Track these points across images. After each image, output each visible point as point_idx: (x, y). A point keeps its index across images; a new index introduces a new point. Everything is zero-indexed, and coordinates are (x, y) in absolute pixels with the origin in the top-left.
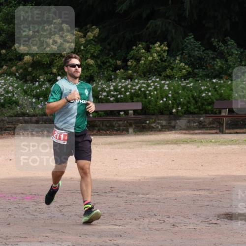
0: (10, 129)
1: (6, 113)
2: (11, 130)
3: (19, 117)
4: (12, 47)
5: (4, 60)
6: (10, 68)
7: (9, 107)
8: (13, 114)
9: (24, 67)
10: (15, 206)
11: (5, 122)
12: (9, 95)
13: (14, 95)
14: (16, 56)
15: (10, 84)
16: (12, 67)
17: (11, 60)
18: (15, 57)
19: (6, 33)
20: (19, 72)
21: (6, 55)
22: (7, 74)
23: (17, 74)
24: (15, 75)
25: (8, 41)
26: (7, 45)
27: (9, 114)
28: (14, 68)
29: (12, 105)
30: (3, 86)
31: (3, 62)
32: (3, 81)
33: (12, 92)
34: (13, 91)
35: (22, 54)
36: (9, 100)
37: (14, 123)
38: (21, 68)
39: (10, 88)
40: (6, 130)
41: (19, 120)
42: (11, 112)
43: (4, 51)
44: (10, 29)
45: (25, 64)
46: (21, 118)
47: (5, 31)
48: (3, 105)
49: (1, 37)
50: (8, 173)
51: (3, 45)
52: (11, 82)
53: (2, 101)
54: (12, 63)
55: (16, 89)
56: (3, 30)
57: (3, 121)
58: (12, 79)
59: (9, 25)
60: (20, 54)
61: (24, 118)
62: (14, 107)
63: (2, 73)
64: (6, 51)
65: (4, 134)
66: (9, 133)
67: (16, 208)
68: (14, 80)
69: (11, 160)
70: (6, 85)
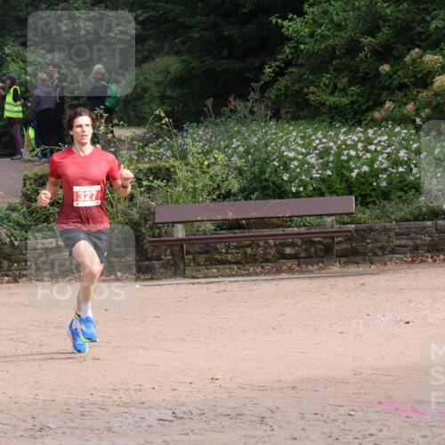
0: (404, 249)
1: (392, 213)
2: (404, 253)
3: (424, 220)
4: (405, 56)
5: (386, 88)
6: (400, 106)
7: (400, 197)
8: (411, 213)
9: (434, 103)
11: (392, 234)
12: (401, 169)
13: (411, 169)
14: (415, 76)
15: (400, 144)
16: (406, 104)
17: (402, 87)
18: (412, 80)
19: (391, 23)
20: (423, 115)
21: (390, 77)
22: (393, 120)
23: (418, 120)
24: (414, 121)
25: (395, 43)
26: (394, 52)
27: (402, 214)
28: (410, 107)
29: (406, 192)
30: (385, 148)
31: (385, 93)
32: (386, 138)
33: (407, 163)
34: (409, 159)
35: (429, 72)
36: (401, 182)
37: (413, 235)
38: (428, 105)
39: (402, 153)
40: (393, 252)
41: (425, 228)
42: (405, 210)
43: (385, 68)
44: (400, 15)
45: (436, 95)
46: (429, 223)
47: (389, 20)
48: (385, 195)
49: (380, 35)
50: (403, 353)
51: (384, 53)
52: (403, 139)
53: (384, 184)
54: (406, 95)
55: (416, 154)
56: (385, 19)
57: (386, 230)
58: (405, 131)
59: (398, 6)
60: (425, 72)
61: (436, 224)
62: (411, 197)
63: (383, 120)
64: (392, 66)
65: (391, 261)
66: (402, 260)
67: (425, 436)
68: (411, 135)
69: (408, 323)
70: (393, 147)
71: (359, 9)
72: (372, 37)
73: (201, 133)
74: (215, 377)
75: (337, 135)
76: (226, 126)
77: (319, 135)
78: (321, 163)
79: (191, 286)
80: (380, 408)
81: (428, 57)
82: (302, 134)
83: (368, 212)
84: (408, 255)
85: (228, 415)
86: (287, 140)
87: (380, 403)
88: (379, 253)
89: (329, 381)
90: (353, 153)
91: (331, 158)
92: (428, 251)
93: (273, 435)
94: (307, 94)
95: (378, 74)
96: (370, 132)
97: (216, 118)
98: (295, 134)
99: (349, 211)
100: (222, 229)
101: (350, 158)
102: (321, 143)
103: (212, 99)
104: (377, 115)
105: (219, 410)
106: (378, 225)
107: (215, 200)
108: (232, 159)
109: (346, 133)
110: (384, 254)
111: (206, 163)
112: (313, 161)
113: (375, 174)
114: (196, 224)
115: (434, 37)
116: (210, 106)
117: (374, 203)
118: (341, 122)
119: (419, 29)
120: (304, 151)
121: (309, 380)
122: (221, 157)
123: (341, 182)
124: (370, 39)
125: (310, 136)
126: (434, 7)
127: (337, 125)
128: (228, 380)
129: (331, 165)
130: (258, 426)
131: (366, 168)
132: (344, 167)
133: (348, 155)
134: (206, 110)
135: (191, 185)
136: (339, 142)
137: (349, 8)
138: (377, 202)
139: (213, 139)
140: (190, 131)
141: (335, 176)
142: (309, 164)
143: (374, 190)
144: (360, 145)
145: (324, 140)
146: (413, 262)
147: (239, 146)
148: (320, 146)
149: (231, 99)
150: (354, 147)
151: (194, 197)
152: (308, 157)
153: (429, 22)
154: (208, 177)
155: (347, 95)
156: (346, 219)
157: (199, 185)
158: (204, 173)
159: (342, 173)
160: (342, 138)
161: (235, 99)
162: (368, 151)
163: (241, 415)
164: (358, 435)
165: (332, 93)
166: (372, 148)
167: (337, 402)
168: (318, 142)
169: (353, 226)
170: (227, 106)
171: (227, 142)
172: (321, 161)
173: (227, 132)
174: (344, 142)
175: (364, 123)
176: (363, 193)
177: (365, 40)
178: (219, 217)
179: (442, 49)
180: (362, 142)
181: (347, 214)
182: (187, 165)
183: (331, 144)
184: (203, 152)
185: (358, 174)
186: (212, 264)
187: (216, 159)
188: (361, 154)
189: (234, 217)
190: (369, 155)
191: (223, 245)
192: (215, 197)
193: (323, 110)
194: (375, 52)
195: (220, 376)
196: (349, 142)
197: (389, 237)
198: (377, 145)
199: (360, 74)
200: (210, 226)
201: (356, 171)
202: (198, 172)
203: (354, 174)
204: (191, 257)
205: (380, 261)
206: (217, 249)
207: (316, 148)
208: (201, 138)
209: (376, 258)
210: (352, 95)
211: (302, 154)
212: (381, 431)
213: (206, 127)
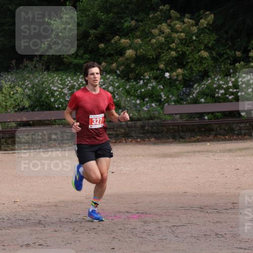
0: (112, 136)
4: (111, 39)
5: (103, 56)
6: (109, 65)
9: (126, 63)
10: (120, 227)
13: (115, 96)
14: (116, 50)
15: (109, 83)
16: (112, 64)
17: (110, 55)
18: (115, 51)
20: (121, 69)
21: (104, 50)
22: (106, 71)
23: (118, 72)
24: (116, 72)
25: (106, 33)
26: (106, 38)
28: (114, 65)
31: (102, 58)
33: (113, 93)
34: (114, 91)
35: (124, 48)
37: (116, 129)
38: (123, 64)
39: (110, 88)
41: (121, 125)
43: (102, 45)
44: (109, 19)
45: (127, 59)
46: (124, 123)
47: (103, 22)
49: (99, 29)
51: (101, 38)
52: (111, 81)
55: (117, 89)
58: (112, 77)
59: (108, 15)
60: (122, 48)
61: (127, 123)
64: (105, 45)
67: (120, 229)
68: (115, 79)
69: (113, 173)
70: (106, 85)
71: (88, 16)
72: (96, 30)
73: (9, 77)
74: (16, 201)
75: (78, 79)
76: (22, 74)
77: (69, 79)
78: (70, 93)
79: (4, 155)
81: (123, 41)
82: (60, 78)
84: (113, 139)
85: (22, 220)
86: (53, 81)
89: (74, 202)
92: (124, 137)
93: (46, 230)
94: (62, 58)
95: (98, 49)
97: (17, 70)
98: (57, 78)
100: (20, 126)
102: (70, 83)
103: (15, 61)
105: (18, 217)
107: (16, 111)
108: (25, 91)
111: (12, 93)
112: (66, 92)
114: (7, 124)
115: (126, 30)
116: (14, 64)
119: (118, 27)
120: (61, 87)
121: (64, 202)
122: (19, 89)
124: (94, 31)
125: (64, 79)
126: (125, 16)
127: (78, 74)
128: (22, 202)
130: (37, 225)
134: (12, 65)
135: (4, 104)
136: (79, 82)
137: (84, 15)
139: (16, 81)
140: (4, 76)
142: (64, 93)
145: (72, 82)
146: (116, 142)
147: (29, 84)
148: (69, 85)
151: (6, 110)
152: (64, 90)
153: (123, 23)
154: (13, 99)
155: (83, 58)
157: (8, 104)
158: (11, 97)
160: (80, 80)
161: (26, 60)
163: (29, 219)
164: (87, 229)
165: (75, 58)
167: (77, 212)
168: (68, 82)
170: (22, 64)
171: (23, 82)
172: (70, 92)
173: (23, 77)
174: (82, 82)
177: (92, 31)
178: (19, 120)
179: (129, 36)
182: (2, 93)
183: (75, 83)
184: (10, 87)
187: (17, 90)
189: (26, 120)
192: (16, 110)
193: (71, 66)
194: (96, 37)
195: (18, 200)
199: (90, 49)
200: (14, 124)
202: (8, 97)
204: (4, 140)
207: (67, 86)
208: (9, 80)
210: (86, 59)
211: (61, 88)
212: (99, 227)
213: (12, 74)
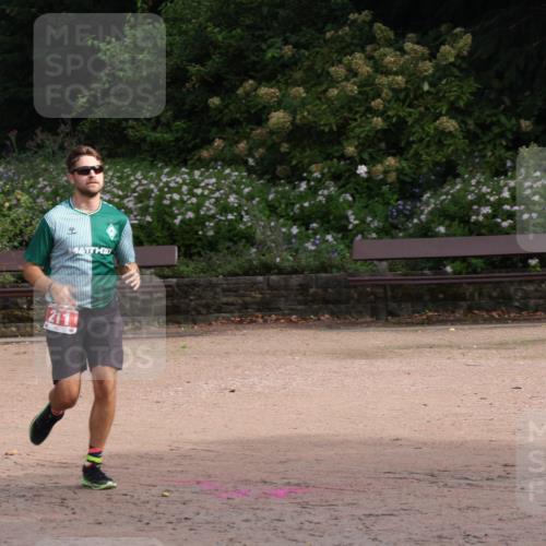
0: (232, 307)
1: (219, 266)
2: (231, 312)
3: (255, 274)
4: (238, 88)
5: (216, 124)
6: (231, 145)
7: (228, 248)
8: (240, 267)
9: (269, 142)
10: (245, 516)
11: (218, 290)
12: (230, 217)
13: (242, 216)
14: (249, 112)
15: (231, 188)
16: (237, 142)
17: (233, 123)
18: (245, 115)
19: (222, 51)
20: (257, 155)
21: (221, 112)
22: (223, 161)
23: (251, 161)
24: (246, 162)
25: (226, 73)
26: (225, 83)
27: (229, 268)
28: (243, 145)
29: (235, 243)
30: (212, 192)
31: (214, 130)
32: (214, 180)
33: (238, 209)
34: (240, 205)
35: (265, 107)
36: (230, 231)
37: (242, 292)
38: (262, 144)
40: (219, 310)
41: (255, 283)
42: (234, 263)
43: (215, 101)
44: (232, 42)
45: (272, 133)
46: (260, 278)
47: (220, 47)
48: (212, 245)
49: (210, 63)
50: (226, 426)
51: (214, 84)
52: (234, 182)
53: (211, 233)
54: (237, 133)
55: (247, 200)
56: (216, 46)
57: (212, 286)
58: (236, 173)
59: (231, 31)
60: (260, 107)
61: (268, 279)
62: (241, 248)
63: (212, 160)
64: (222, 99)
65: (216, 321)
66: (228, 319)
67: (247, 521)
68: (243, 177)
69: (233, 391)
70: (222, 192)
71: (186, 33)
72: (203, 66)
74: (9, 452)
75: (159, 176)
76: (31, 162)
77: (139, 175)
78: (140, 208)
80: (198, 488)
81: (263, 90)
82: (118, 174)
83: (192, 265)
84: (236, 314)
85: (24, 496)
87: (198, 483)
88: (204, 312)
89: (142, 457)
90: (176, 197)
91: (152, 203)
92: (259, 310)
93: (76, 519)
94: (125, 129)
95: (207, 107)
96: (197, 173)
97: (19, 154)
99: (170, 263)
101: (173, 202)
102: (140, 184)
103: (15, 132)
104: (205, 154)
105: (14, 490)
106: (203, 279)
107: (15, 247)
108: (38, 201)
109: (169, 175)
110: (209, 313)
111: (7, 204)
112: (131, 205)
113: (201, 221)
115: (270, 67)
116: (13, 138)
117: (199, 254)
118: (164, 161)
119: (254, 58)
120: (121, 193)
121: (119, 456)
122: (24, 198)
123: (163, 229)
124: (198, 67)
125: (128, 177)
126: (271, 34)
127: (160, 165)
128: (25, 455)
129: (151, 210)
130: (57, 508)
131: (190, 215)
132: (166, 213)
133: (171, 198)
134: (8, 143)
136: (161, 184)
137: (175, 31)
138: (202, 253)
139: (16, 178)
141: (155, 223)
142: (126, 208)
143: (200, 239)
144: (185, 188)
145: (145, 182)
146: (241, 322)
147: (46, 186)
148: (139, 189)
149: (38, 131)
150: (178, 190)
152: (125, 201)
153: (264, 51)
154: (9, 220)
155: (170, 130)
156: (167, 272)
158: (4, 216)
159: (164, 220)
160: (164, 179)
161: (42, 132)
162: (193, 195)
163: (39, 496)
164: (171, 519)
165: (154, 129)
166: (199, 191)
167: (149, 481)
168: (136, 183)
169: (175, 280)
170: (33, 140)
171: (32, 181)
172: (139, 205)
173: (32, 169)
174: (167, 184)
175: (190, 162)
176: (187, 242)
177: (194, 69)
179: (278, 82)
180: (186, 184)
181: (168, 267)
183: (152, 186)
184: (3, 192)
185: (181, 221)
186: (11, 322)
187: (18, 200)
188: (185, 198)
190: (194, 200)
191: (24, 300)
192: (16, 244)
193: (145, 147)
194: (203, 82)
195: (15, 451)
196: (172, 185)
197: (216, 293)
198: (203, 188)
199: (187, 107)
200: (9, 278)
201: (180, 217)
203: (177, 221)
205: (204, 322)
206: (17, 304)
207: (134, 191)
209: (200, 317)
210: (177, 131)
211: (119, 197)
212: (198, 514)
213: (9, 163)
